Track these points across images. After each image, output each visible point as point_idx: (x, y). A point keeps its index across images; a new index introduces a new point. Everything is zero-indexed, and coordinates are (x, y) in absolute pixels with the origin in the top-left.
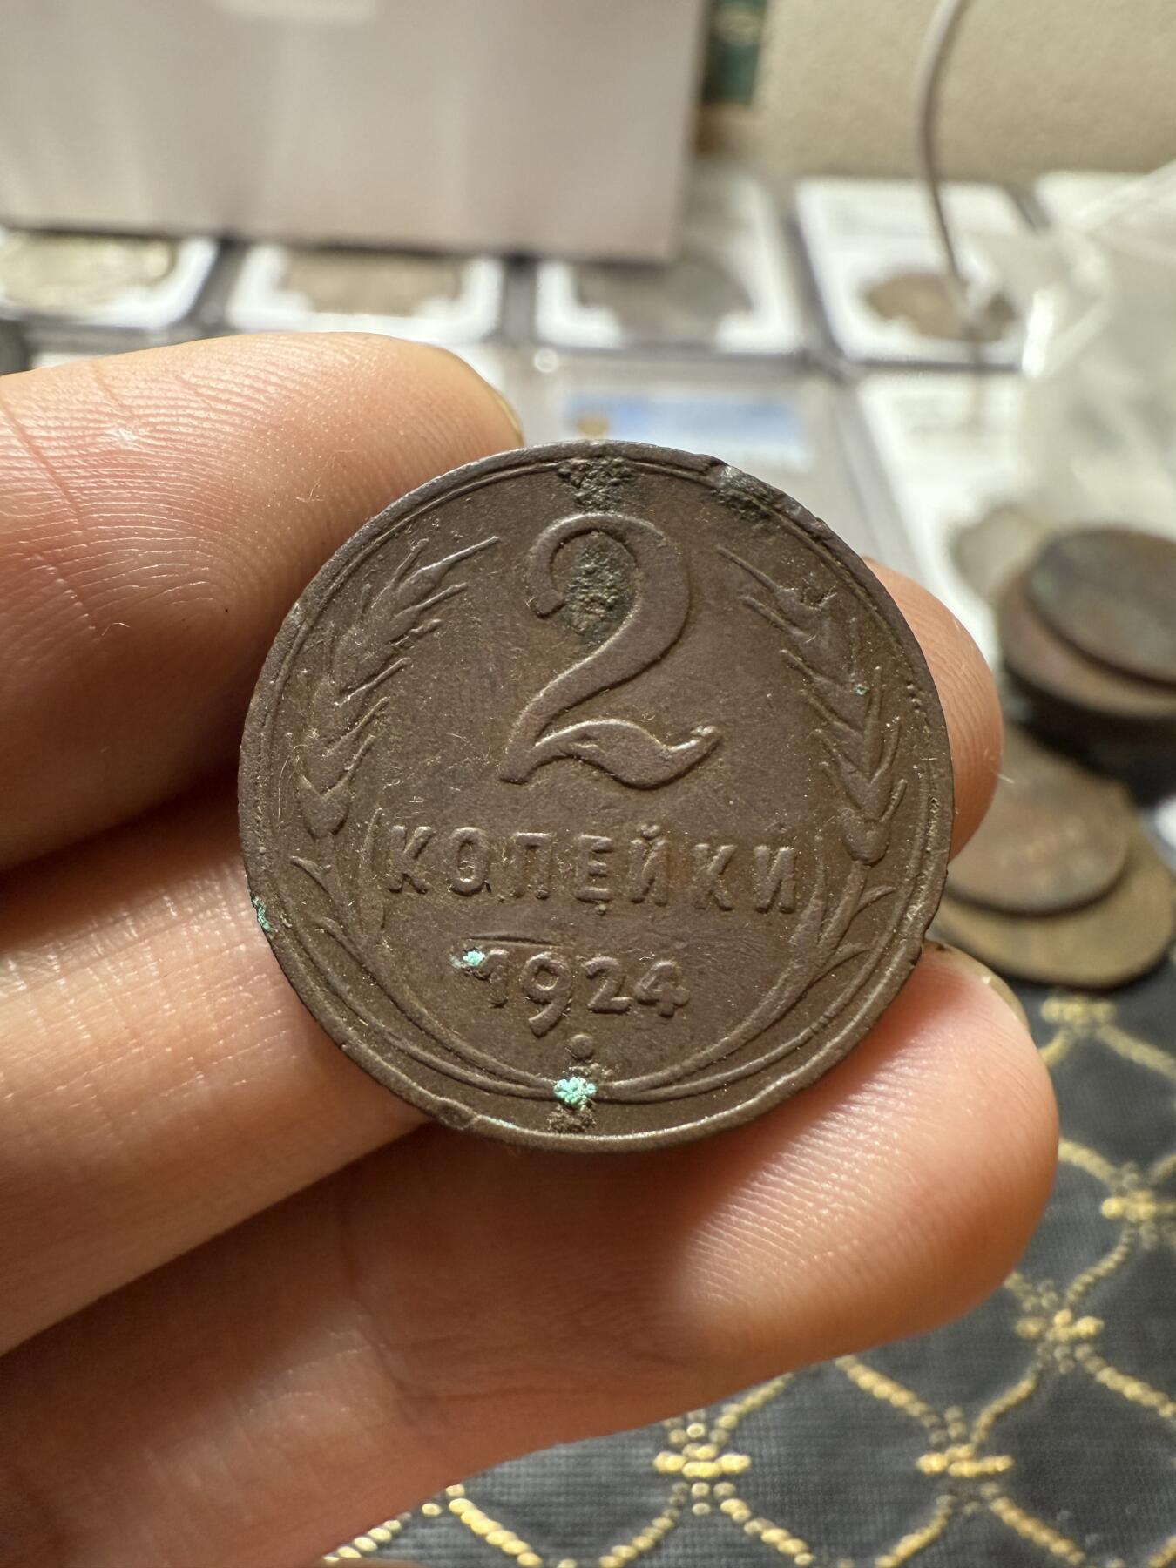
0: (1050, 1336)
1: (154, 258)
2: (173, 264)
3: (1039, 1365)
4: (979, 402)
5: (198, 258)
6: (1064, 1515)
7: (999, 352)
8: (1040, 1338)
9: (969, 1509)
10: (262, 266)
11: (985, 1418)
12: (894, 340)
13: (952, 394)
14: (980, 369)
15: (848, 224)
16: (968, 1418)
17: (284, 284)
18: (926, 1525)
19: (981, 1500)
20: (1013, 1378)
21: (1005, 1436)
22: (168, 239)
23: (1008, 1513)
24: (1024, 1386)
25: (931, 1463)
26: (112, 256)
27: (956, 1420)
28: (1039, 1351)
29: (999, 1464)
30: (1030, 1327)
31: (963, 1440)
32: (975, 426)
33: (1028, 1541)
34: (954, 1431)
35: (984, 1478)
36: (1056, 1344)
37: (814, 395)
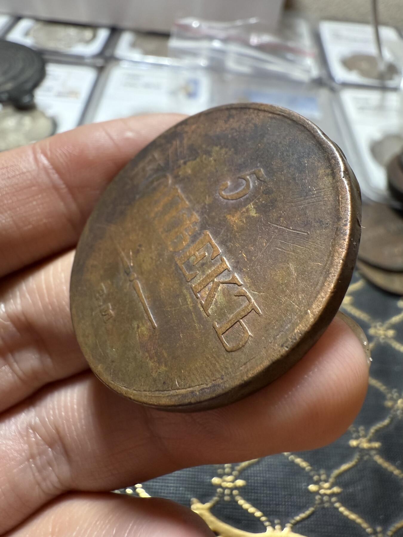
0: (396, 407)
1: (88, 34)
2: (94, 37)
3: (391, 416)
4: (383, 100)
5: (103, 34)
6: (399, 462)
7: (391, 83)
8: (392, 407)
9: (366, 458)
10: (126, 38)
11: (372, 430)
12: (353, 77)
13: (374, 97)
14: (384, 88)
15: (337, 36)
16: (367, 430)
17: (133, 45)
18: (351, 461)
19: (370, 456)
20: (382, 418)
21: (379, 436)
22: (93, 27)
23: (379, 460)
24: (386, 422)
25: (354, 443)
26: (72, 32)
27: (362, 430)
28: (392, 411)
29: (377, 445)
30: (389, 404)
31: (365, 436)
32: (381, 108)
33: (386, 470)
34: (362, 433)
35: (371, 449)
36: (398, 409)
37: (324, 94)
